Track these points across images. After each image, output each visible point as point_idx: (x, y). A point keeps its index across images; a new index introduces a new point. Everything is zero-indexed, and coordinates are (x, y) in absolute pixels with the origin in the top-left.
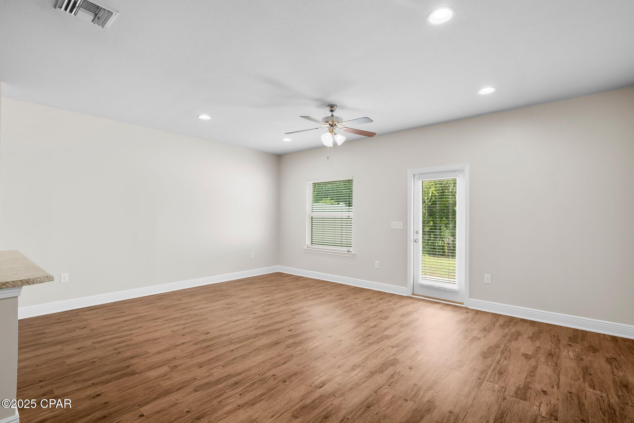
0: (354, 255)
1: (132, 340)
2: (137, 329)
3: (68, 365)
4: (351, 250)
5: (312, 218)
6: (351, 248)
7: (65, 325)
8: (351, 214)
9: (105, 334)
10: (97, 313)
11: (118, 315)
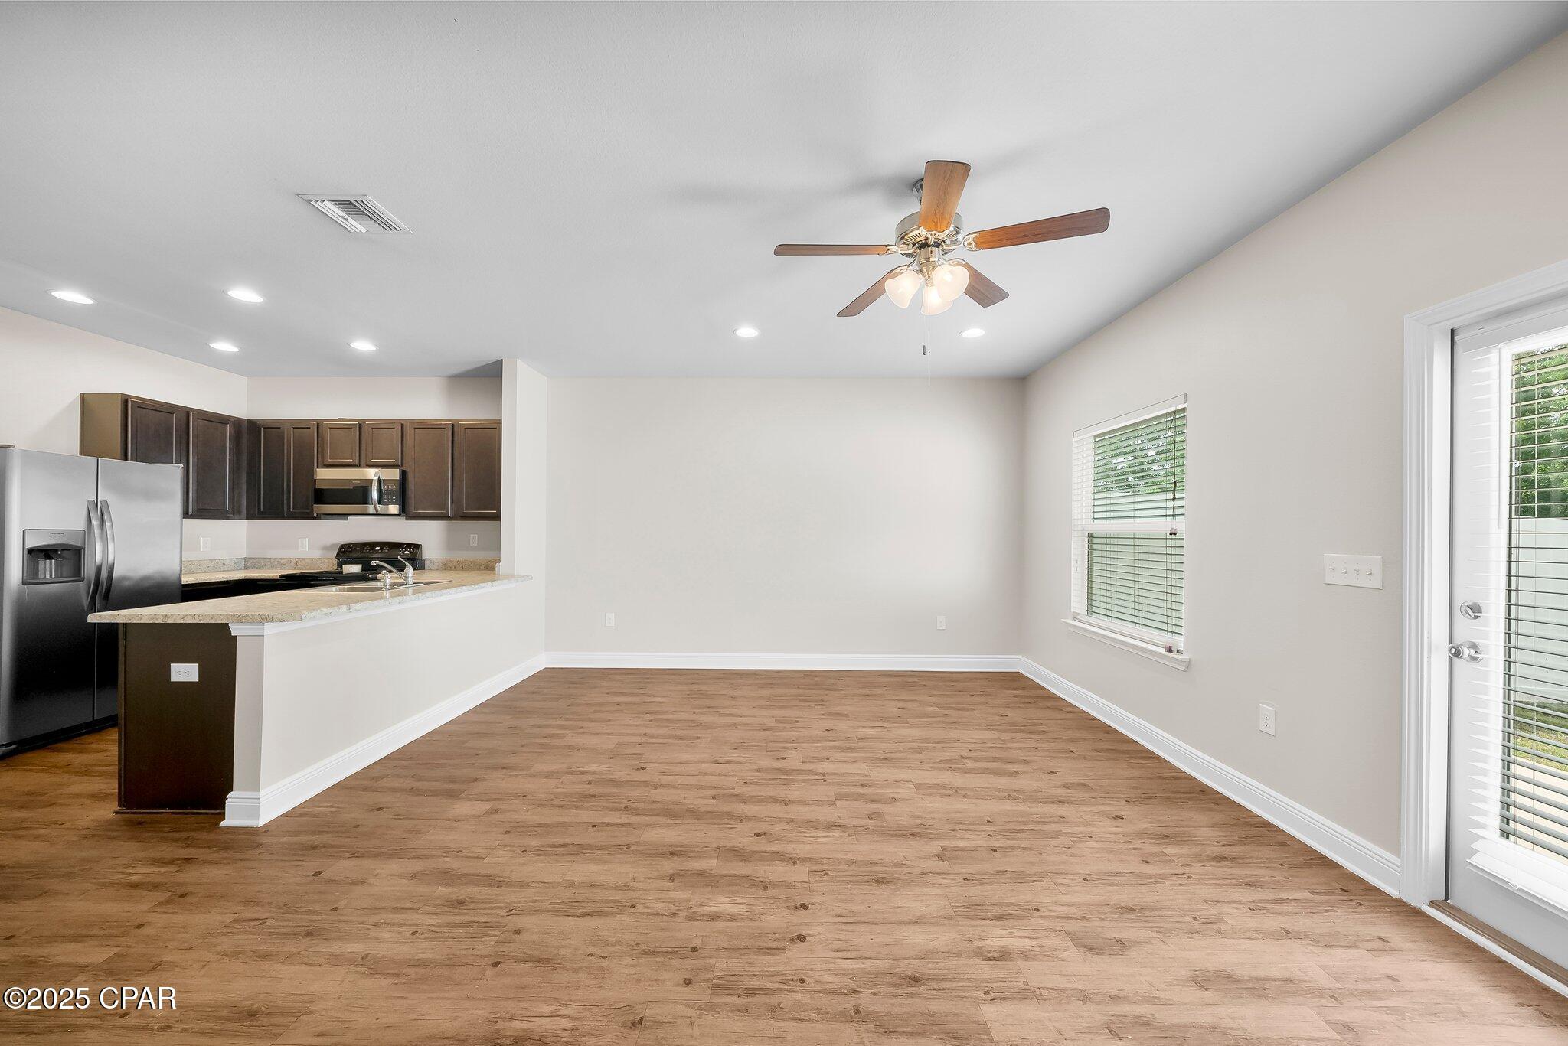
0: (1189, 665)
4: (1181, 647)
5: (1091, 536)
6: (1182, 639)
8: (1180, 525)
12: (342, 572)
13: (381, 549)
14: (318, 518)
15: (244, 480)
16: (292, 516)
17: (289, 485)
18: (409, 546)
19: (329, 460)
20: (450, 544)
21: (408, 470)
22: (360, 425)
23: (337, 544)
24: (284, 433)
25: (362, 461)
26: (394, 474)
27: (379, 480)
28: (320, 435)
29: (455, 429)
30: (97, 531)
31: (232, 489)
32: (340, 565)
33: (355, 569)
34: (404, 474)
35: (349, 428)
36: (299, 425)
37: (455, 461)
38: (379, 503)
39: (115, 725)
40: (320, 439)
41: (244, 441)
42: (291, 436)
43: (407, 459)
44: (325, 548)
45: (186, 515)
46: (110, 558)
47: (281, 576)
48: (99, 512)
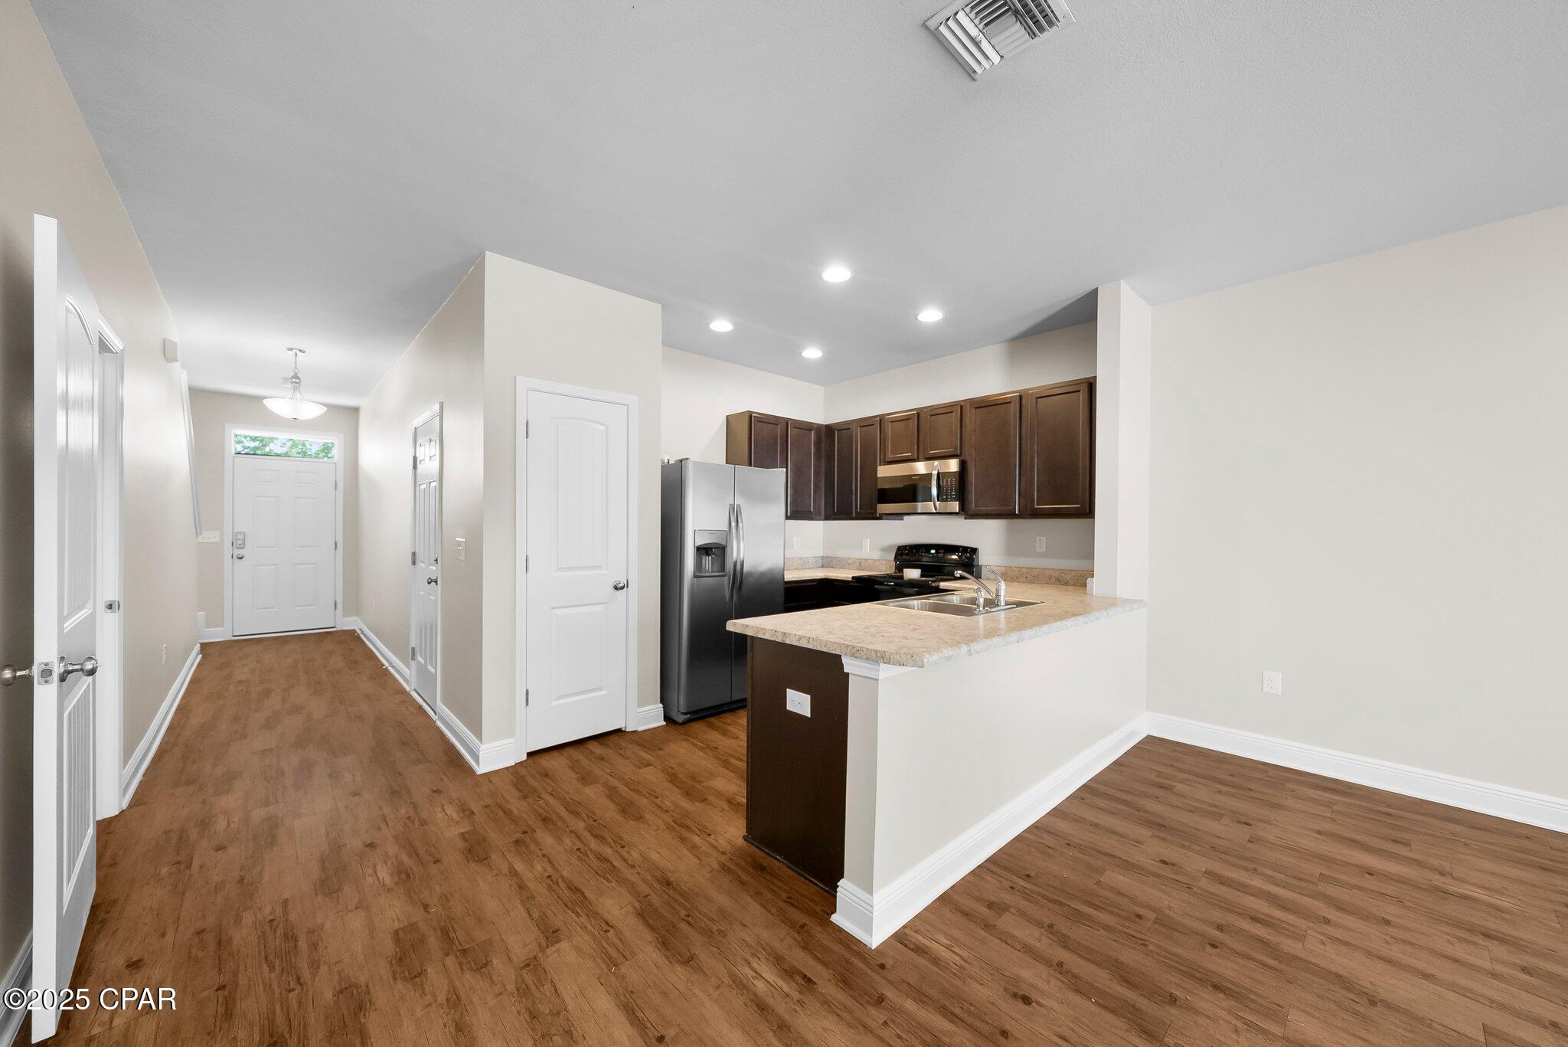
1: (1301, 937)
2: (1366, 916)
3: (1098, 883)
7: (1227, 793)
9: (1260, 869)
10: (1329, 805)
11: (1375, 842)
12: (902, 577)
13: (937, 552)
14: (880, 518)
15: (823, 483)
16: (860, 517)
17: (856, 485)
18: (965, 549)
19: (890, 457)
20: (1011, 548)
21: (968, 459)
22: (918, 414)
23: (894, 545)
24: (852, 435)
25: (920, 453)
26: (953, 465)
27: (938, 474)
28: (882, 431)
29: (1024, 401)
30: (734, 531)
31: (815, 492)
32: (900, 569)
33: (913, 574)
34: (963, 465)
35: (907, 419)
36: (865, 423)
37: (1023, 442)
38: (938, 500)
39: (744, 707)
40: (882, 435)
41: (823, 445)
42: (858, 434)
43: (966, 447)
44: (885, 550)
45: (787, 518)
46: (742, 556)
47: (853, 578)
48: (735, 513)
